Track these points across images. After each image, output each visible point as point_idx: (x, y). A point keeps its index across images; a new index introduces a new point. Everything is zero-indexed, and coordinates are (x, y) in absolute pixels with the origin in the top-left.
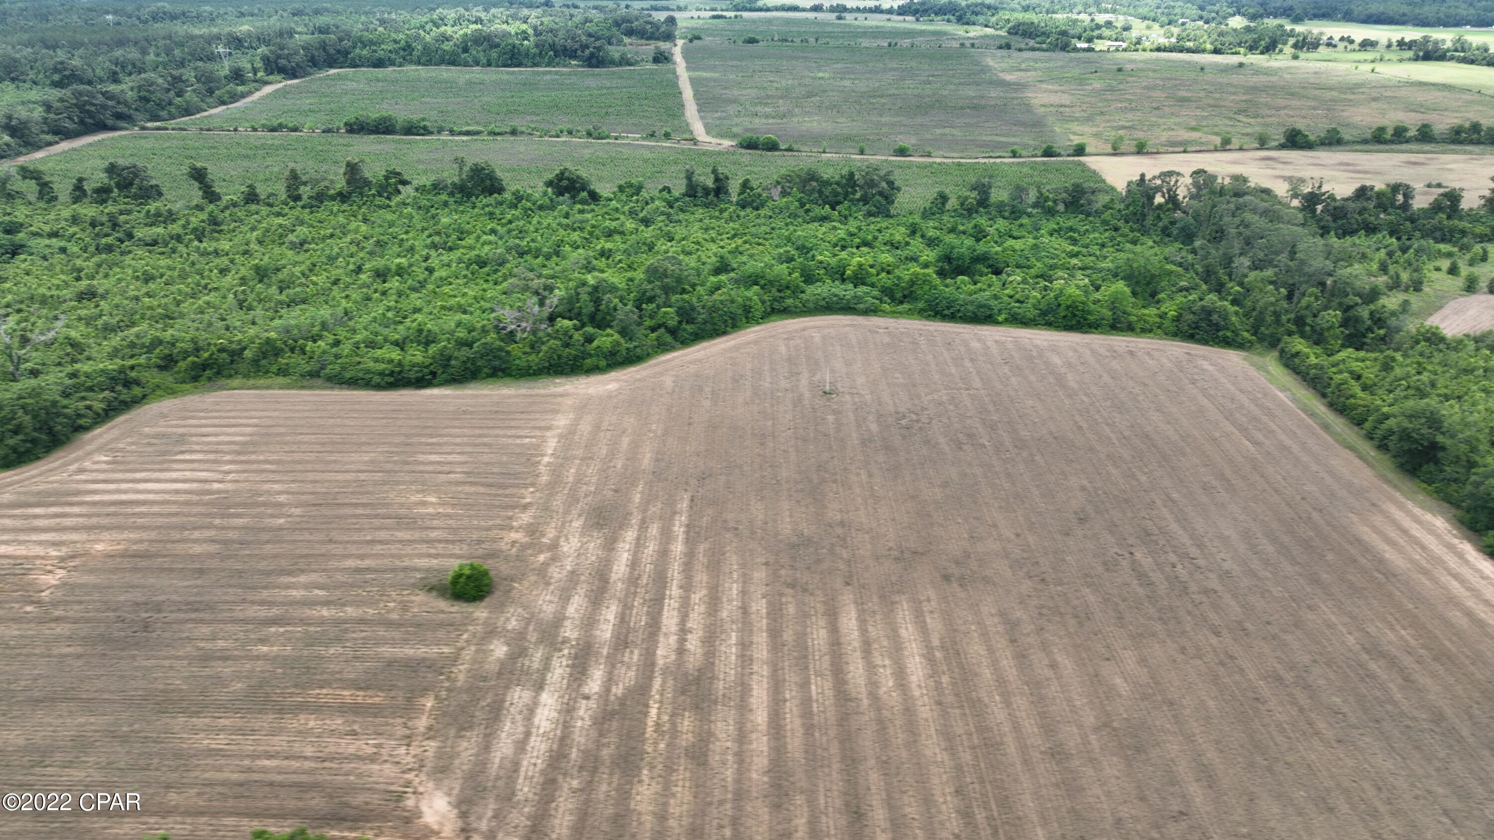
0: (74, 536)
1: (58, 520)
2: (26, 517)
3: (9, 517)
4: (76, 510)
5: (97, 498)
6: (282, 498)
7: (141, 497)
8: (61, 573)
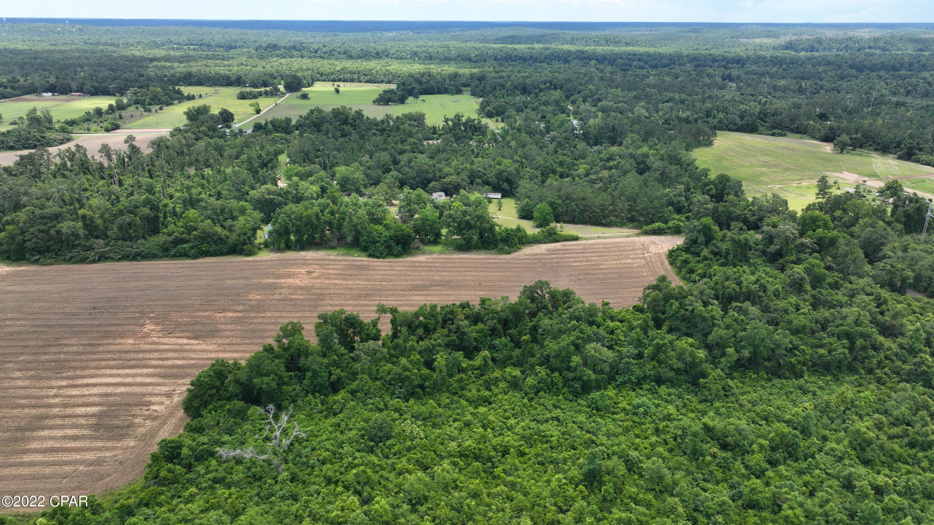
0: (148, 347)
1: (162, 356)
2: (183, 358)
3: (194, 359)
4: (155, 363)
5: (145, 371)
6: (18, 374)
7: (115, 371)
8: (146, 330)
